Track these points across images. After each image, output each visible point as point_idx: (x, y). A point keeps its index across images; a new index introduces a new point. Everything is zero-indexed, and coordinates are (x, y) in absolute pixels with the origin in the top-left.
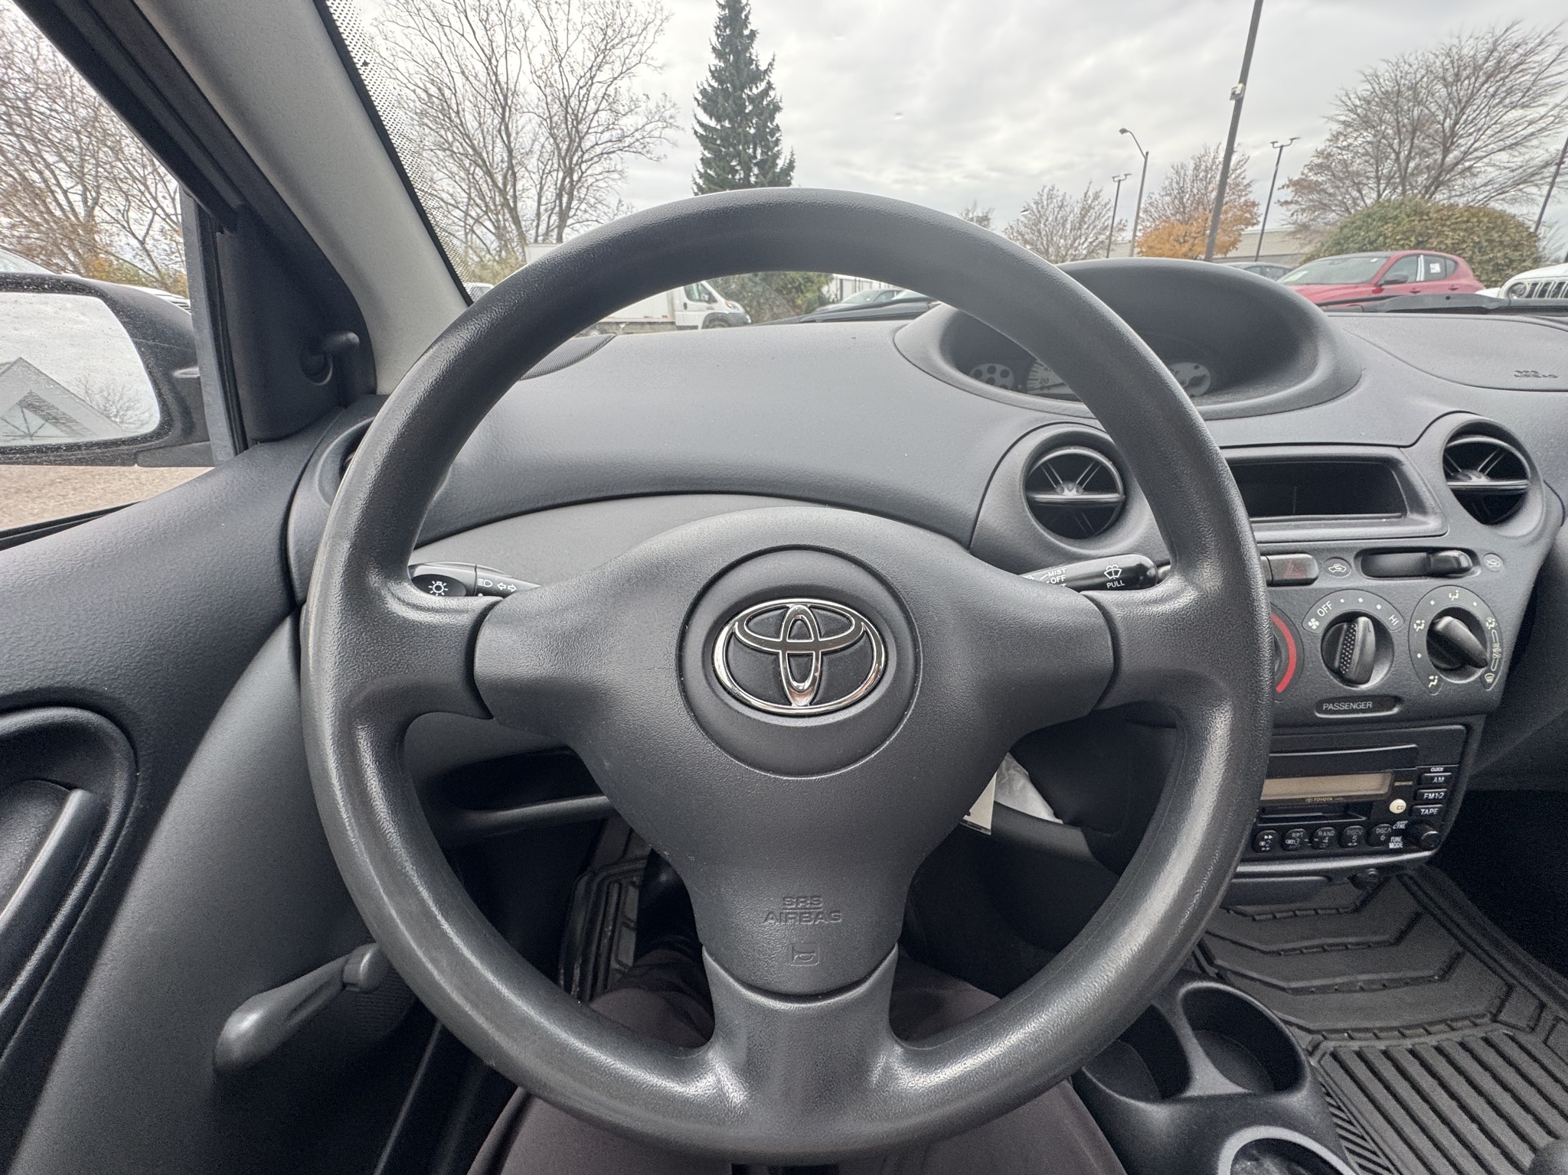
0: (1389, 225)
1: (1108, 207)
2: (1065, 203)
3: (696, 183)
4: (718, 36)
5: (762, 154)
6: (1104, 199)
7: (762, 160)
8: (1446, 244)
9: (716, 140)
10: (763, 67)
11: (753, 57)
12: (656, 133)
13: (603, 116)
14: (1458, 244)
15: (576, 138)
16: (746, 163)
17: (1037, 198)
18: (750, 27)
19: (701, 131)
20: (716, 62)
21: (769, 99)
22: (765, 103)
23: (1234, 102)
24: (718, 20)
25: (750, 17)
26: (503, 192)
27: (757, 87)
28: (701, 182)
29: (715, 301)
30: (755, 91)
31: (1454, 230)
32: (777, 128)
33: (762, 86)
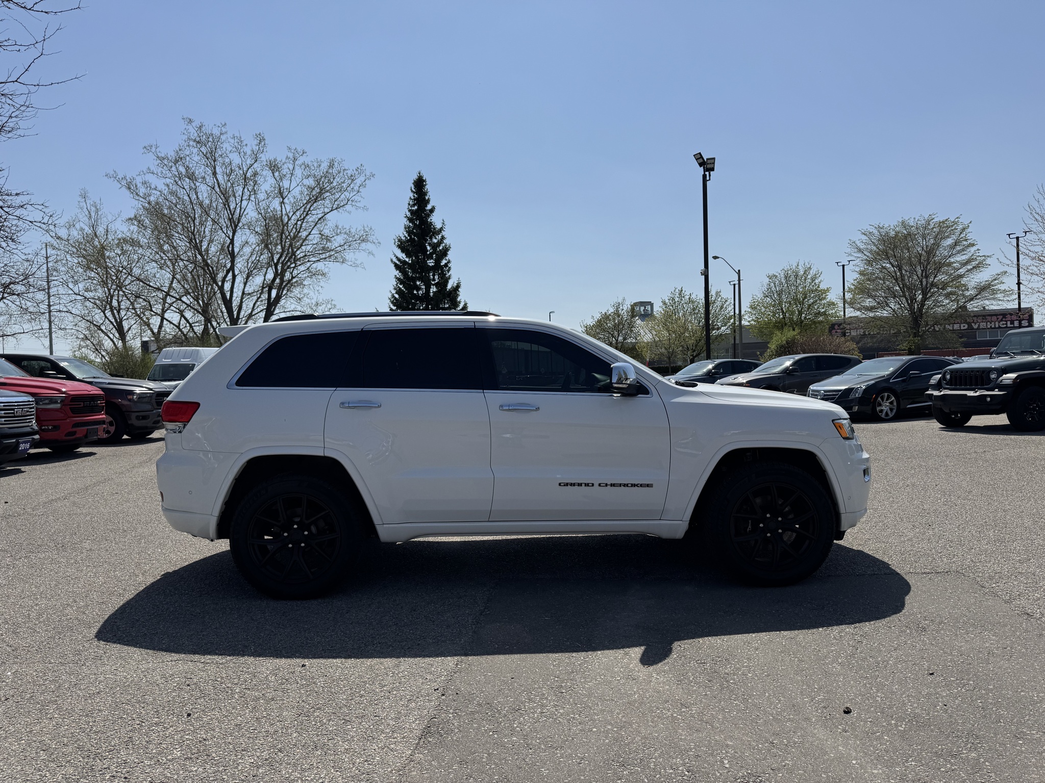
2: (692, 301)
5: (438, 278)
7: (438, 282)
9: (407, 269)
10: (438, 227)
11: (432, 222)
17: (672, 297)
18: (431, 205)
19: (396, 262)
20: (408, 224)
21: (443, 245)
22: (440, 247)
24: (410, 200)
25: (431, 199)
28: (396, 295)
30: (434, 241)
32: (449, 262)
33: (438, 238)
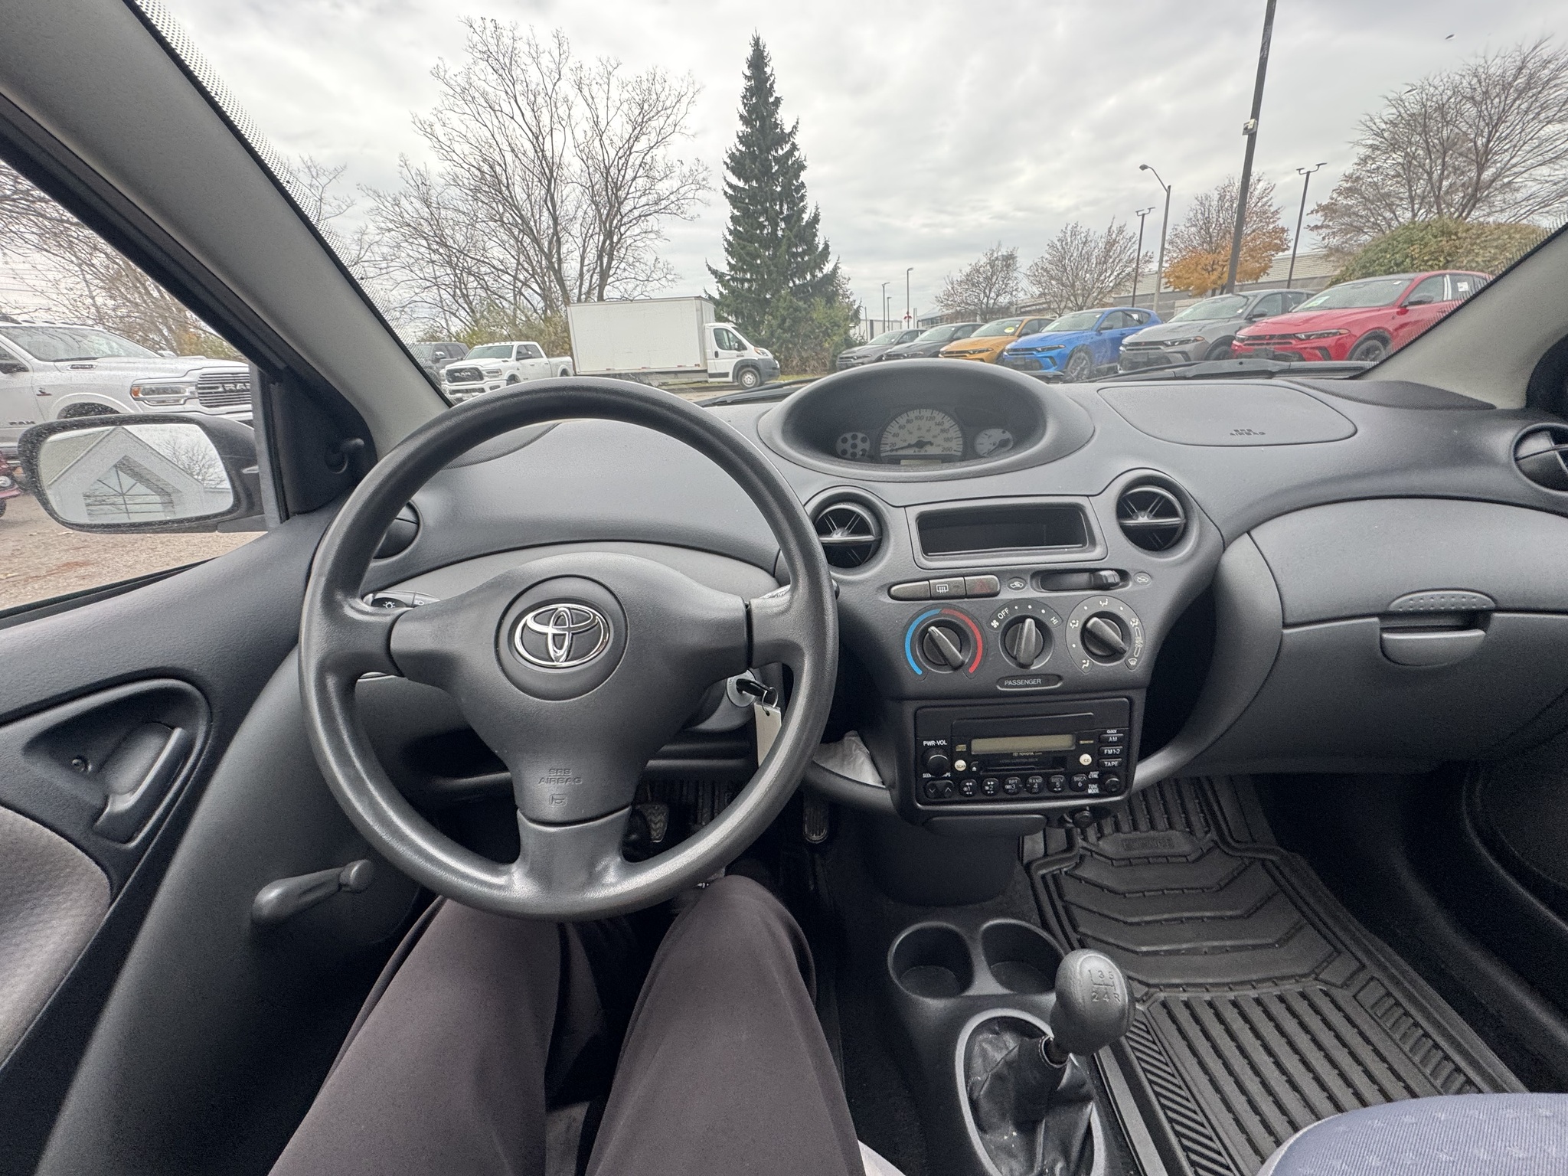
0: (1415, 246)
1: (1133, 240)
2: (1089, 239)
3: (726, 240)
4: (745, 105)
5: (788, 210)
6: (1128, 233)
7: (787, 215)
8: (1477, 262)
9: (744, 199)
10: (787, 130)
11: (778, 122)
12: (691, 195)
13: (641, 182)
14: (1489, 261)
15: (615, 203)
16: (773, 219)
17: (1061, 235)
18: (775, 95)
19: (730, 191)
20: (744, 128)
21: (793, 159)
22: (790, 163)
23: (1247, 136)
24: (744, 90)
25: (774, 86)
26: (549, 257)
27: (782, 149)
28: (730, 238)
29: (745, 348)
30: (780, 152)
31: (1485, 248)
32: (803, 185)
33: (787, 147)
